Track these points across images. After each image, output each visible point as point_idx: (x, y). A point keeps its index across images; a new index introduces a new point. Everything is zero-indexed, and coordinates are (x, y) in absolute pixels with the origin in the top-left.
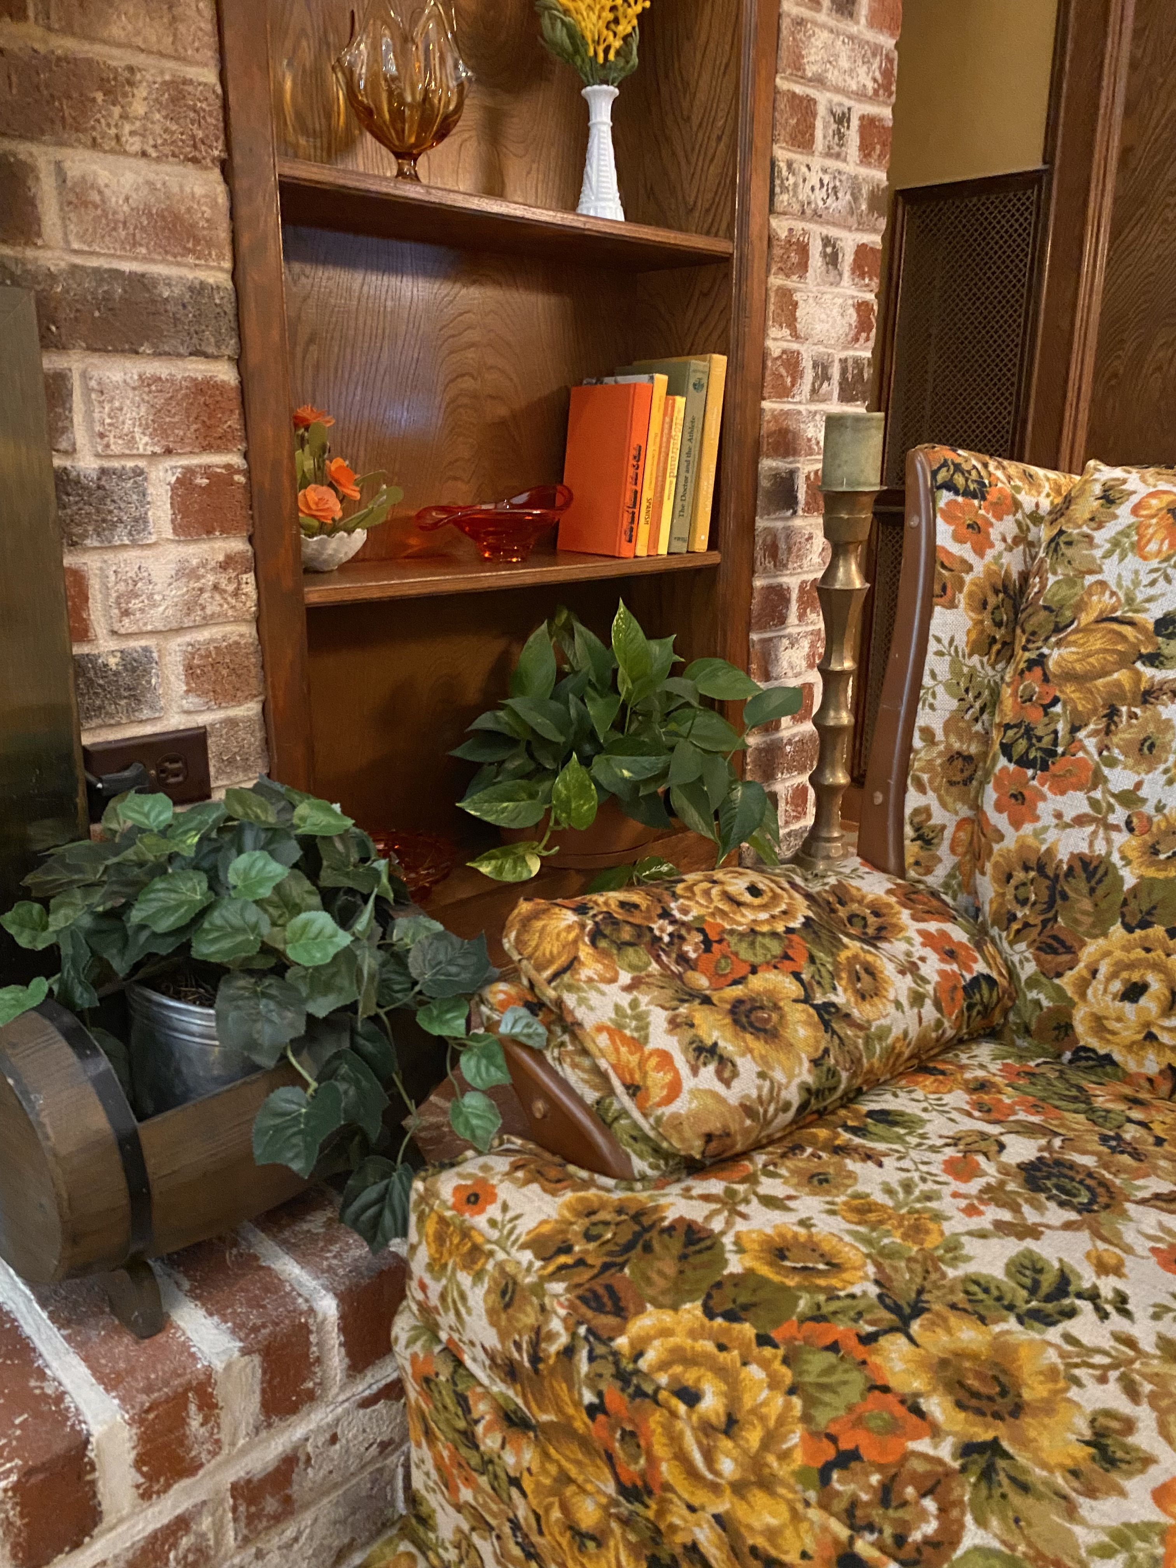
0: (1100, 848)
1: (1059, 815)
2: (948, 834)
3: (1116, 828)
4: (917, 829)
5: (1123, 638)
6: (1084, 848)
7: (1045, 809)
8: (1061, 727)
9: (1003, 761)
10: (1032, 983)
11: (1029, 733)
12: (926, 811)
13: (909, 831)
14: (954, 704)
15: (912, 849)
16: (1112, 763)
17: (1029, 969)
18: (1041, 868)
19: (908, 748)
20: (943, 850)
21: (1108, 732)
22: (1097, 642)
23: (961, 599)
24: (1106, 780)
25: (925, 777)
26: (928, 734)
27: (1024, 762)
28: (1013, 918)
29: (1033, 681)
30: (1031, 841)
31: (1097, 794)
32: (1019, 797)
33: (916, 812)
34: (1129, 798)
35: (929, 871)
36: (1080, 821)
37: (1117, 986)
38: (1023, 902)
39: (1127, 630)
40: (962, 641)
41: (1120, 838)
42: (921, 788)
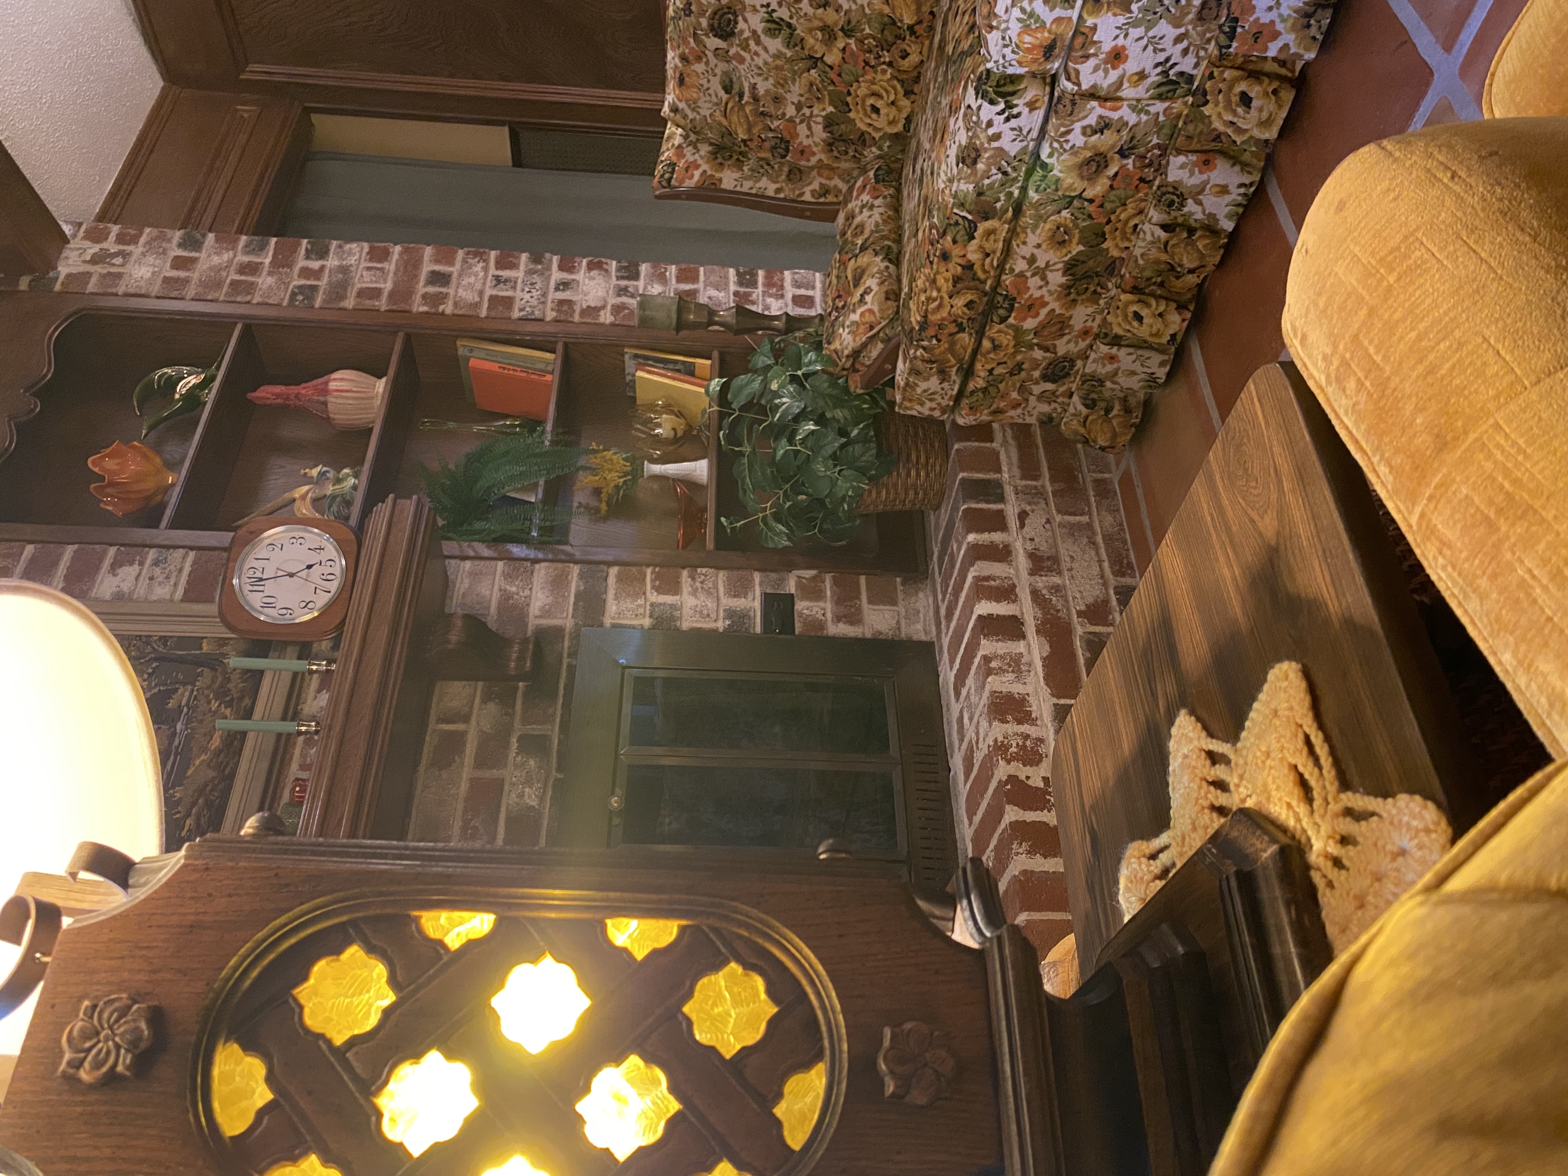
0: (820, 119)
1: (808, 137)
2: (824, 181)
3: (812, 113)
4: (821, 196)
5: (733, 107)
6: (820, 127)
7: (806, 142)
8: (770, 135)
9: (788, 158)
10: (880, 148)
11: (774, 148)
12: (813, 192)
13: (822, 200)
14: (764, 179)
15: (830, 198)
16: (784, 114)
17: (874, 149)
18: (830, 145)
19: (785, 199)
20: (831, 183)
21: (771, 116)
22: (735, 119)
23: (718, 175)
24: (791, 117)
25: (797, 192)
26: (778, 191)
27: (787, 150)
28: (854, 156)
29: (753, 145)
30: (820, 148)
31: (798, 120)
32: (802, 152)
33: (813, 196)
34: (799, 107)
35: (840, 191)
36: (809, 128)
37: (874, 116)
38: (846, 153)
39: (729, 106)
40: (737, 175)
41: (816, 111)
42: (802, 194)
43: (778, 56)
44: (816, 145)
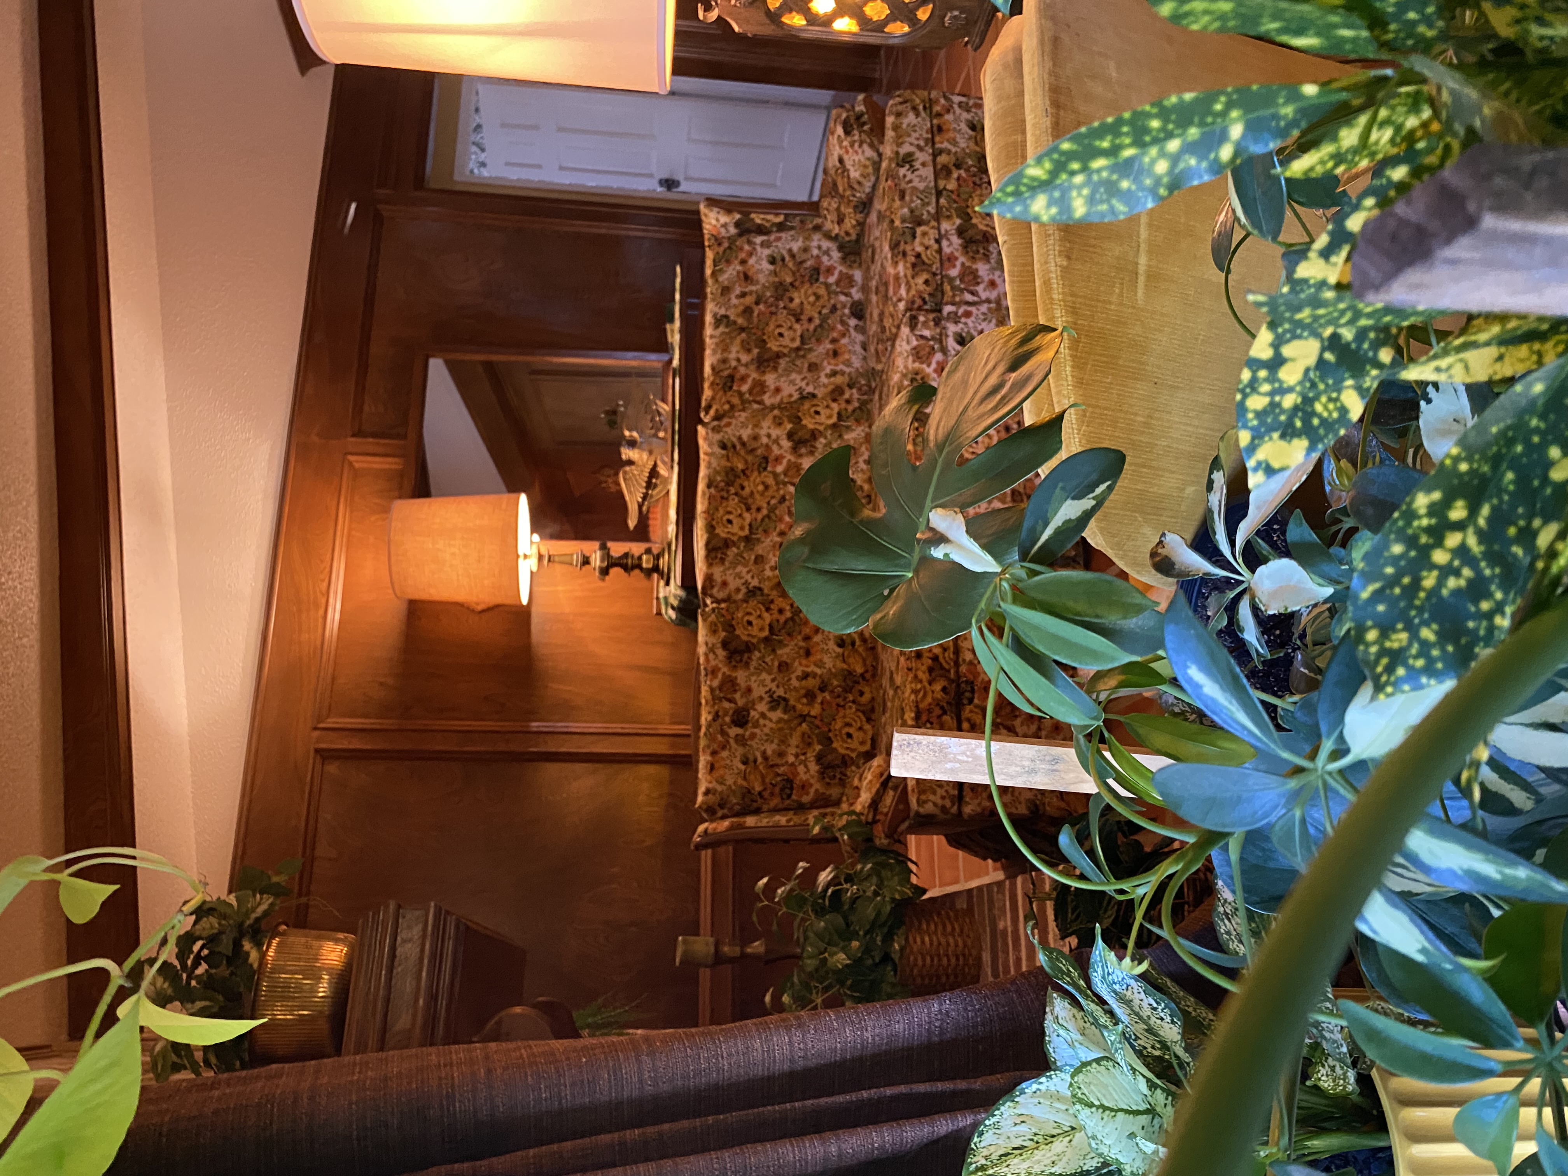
43: (780, 720)
44: (813, 777)
